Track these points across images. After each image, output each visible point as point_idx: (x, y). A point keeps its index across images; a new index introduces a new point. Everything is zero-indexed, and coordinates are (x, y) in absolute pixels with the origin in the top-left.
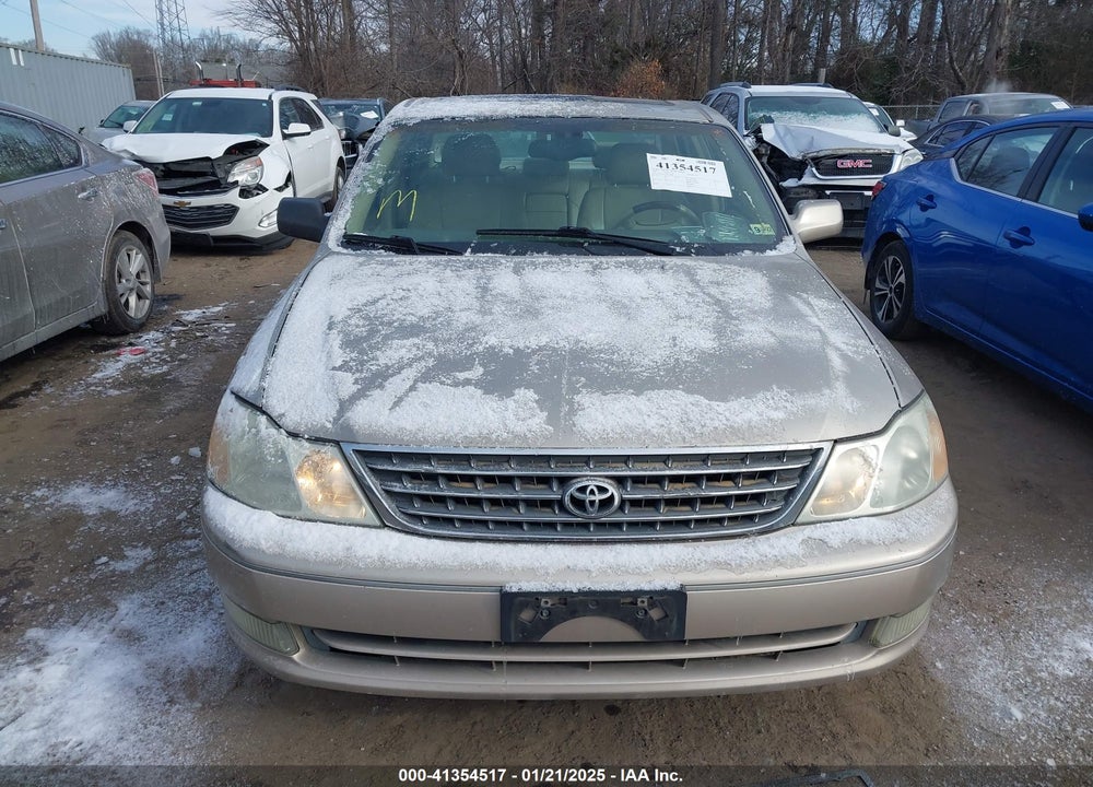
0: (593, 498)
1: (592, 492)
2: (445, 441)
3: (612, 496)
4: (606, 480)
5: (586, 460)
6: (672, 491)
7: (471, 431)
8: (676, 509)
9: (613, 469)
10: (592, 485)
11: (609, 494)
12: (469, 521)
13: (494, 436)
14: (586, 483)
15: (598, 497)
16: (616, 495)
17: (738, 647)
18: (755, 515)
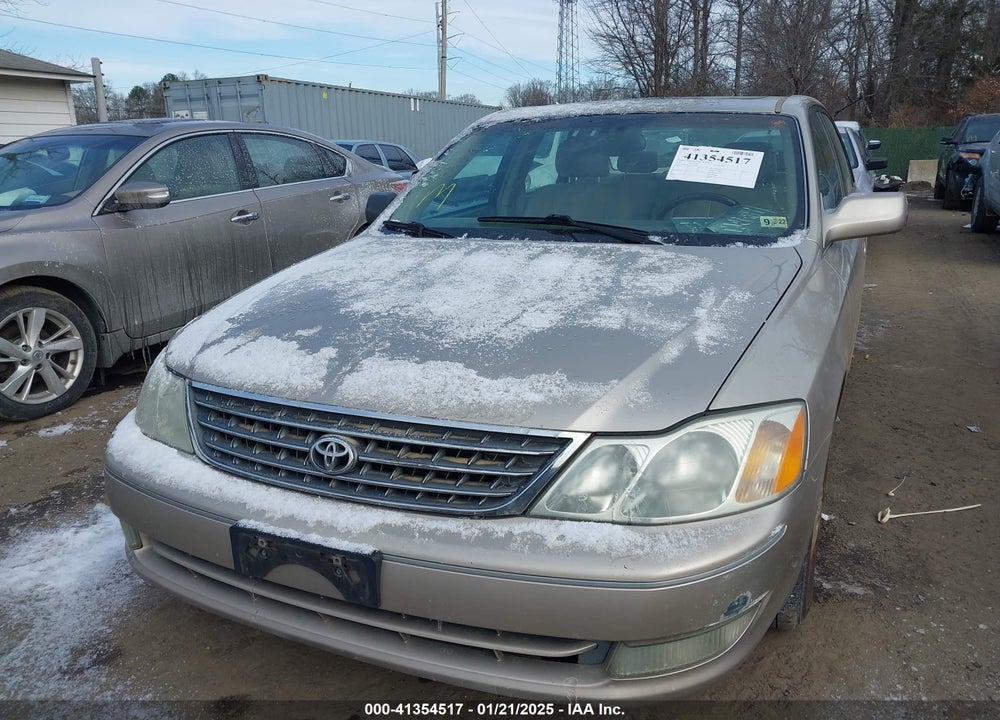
0: (330, 454)
1: (331, 449)
2: (240, 387)
3: (347, 456)
4: (348, 439)
5: (337, 417)
6: (403, 458)
7: (261, 380)
8: (410, 478)
9: (357, 429)
10: (333, 440)
11: (345, 452)
12: (246, 461)
13: (274, 386)
14: (329, 439)
15: (335, 454)
16: (351, 454)
17: (438, 632)
18: (481, 498)
